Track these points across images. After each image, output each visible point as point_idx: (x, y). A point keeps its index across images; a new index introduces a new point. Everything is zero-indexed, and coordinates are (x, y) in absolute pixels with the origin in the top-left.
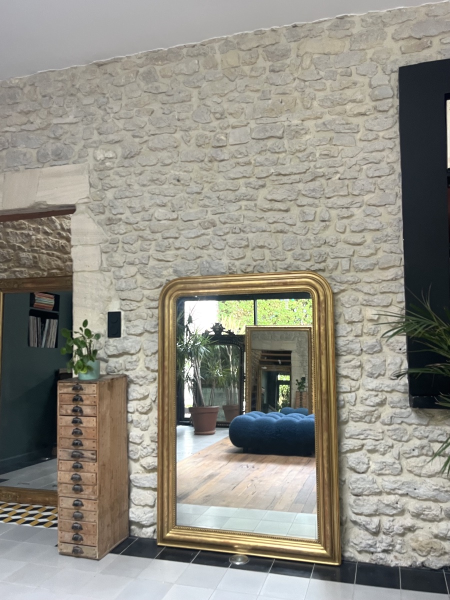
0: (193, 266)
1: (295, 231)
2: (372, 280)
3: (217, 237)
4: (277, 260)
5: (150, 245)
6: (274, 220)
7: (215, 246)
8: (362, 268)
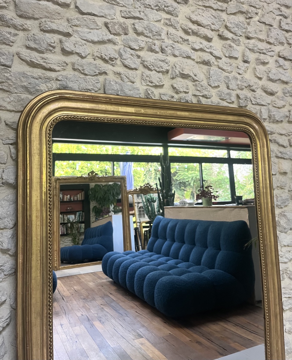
0: (93, 85)
1: (221, 66)
2: (283, 132)
3: (129, 50)
4: (203, 96)
5: (16, 35)
6: (201, 46)
7: (126, 63)
8: (277, 119)
